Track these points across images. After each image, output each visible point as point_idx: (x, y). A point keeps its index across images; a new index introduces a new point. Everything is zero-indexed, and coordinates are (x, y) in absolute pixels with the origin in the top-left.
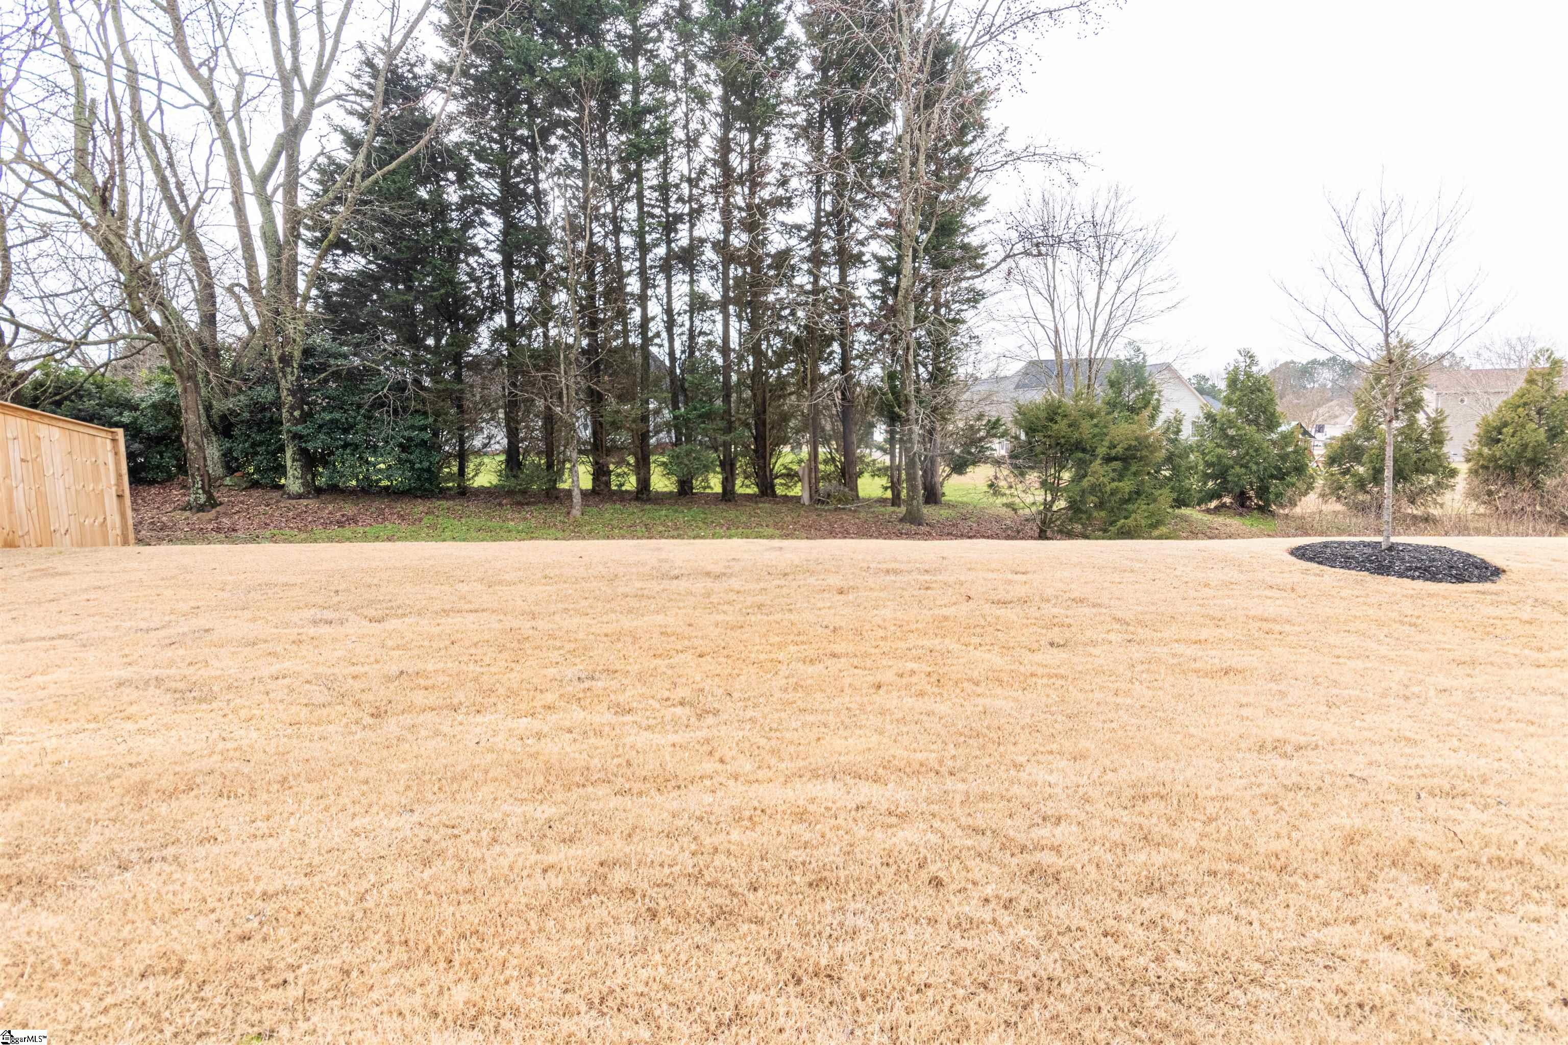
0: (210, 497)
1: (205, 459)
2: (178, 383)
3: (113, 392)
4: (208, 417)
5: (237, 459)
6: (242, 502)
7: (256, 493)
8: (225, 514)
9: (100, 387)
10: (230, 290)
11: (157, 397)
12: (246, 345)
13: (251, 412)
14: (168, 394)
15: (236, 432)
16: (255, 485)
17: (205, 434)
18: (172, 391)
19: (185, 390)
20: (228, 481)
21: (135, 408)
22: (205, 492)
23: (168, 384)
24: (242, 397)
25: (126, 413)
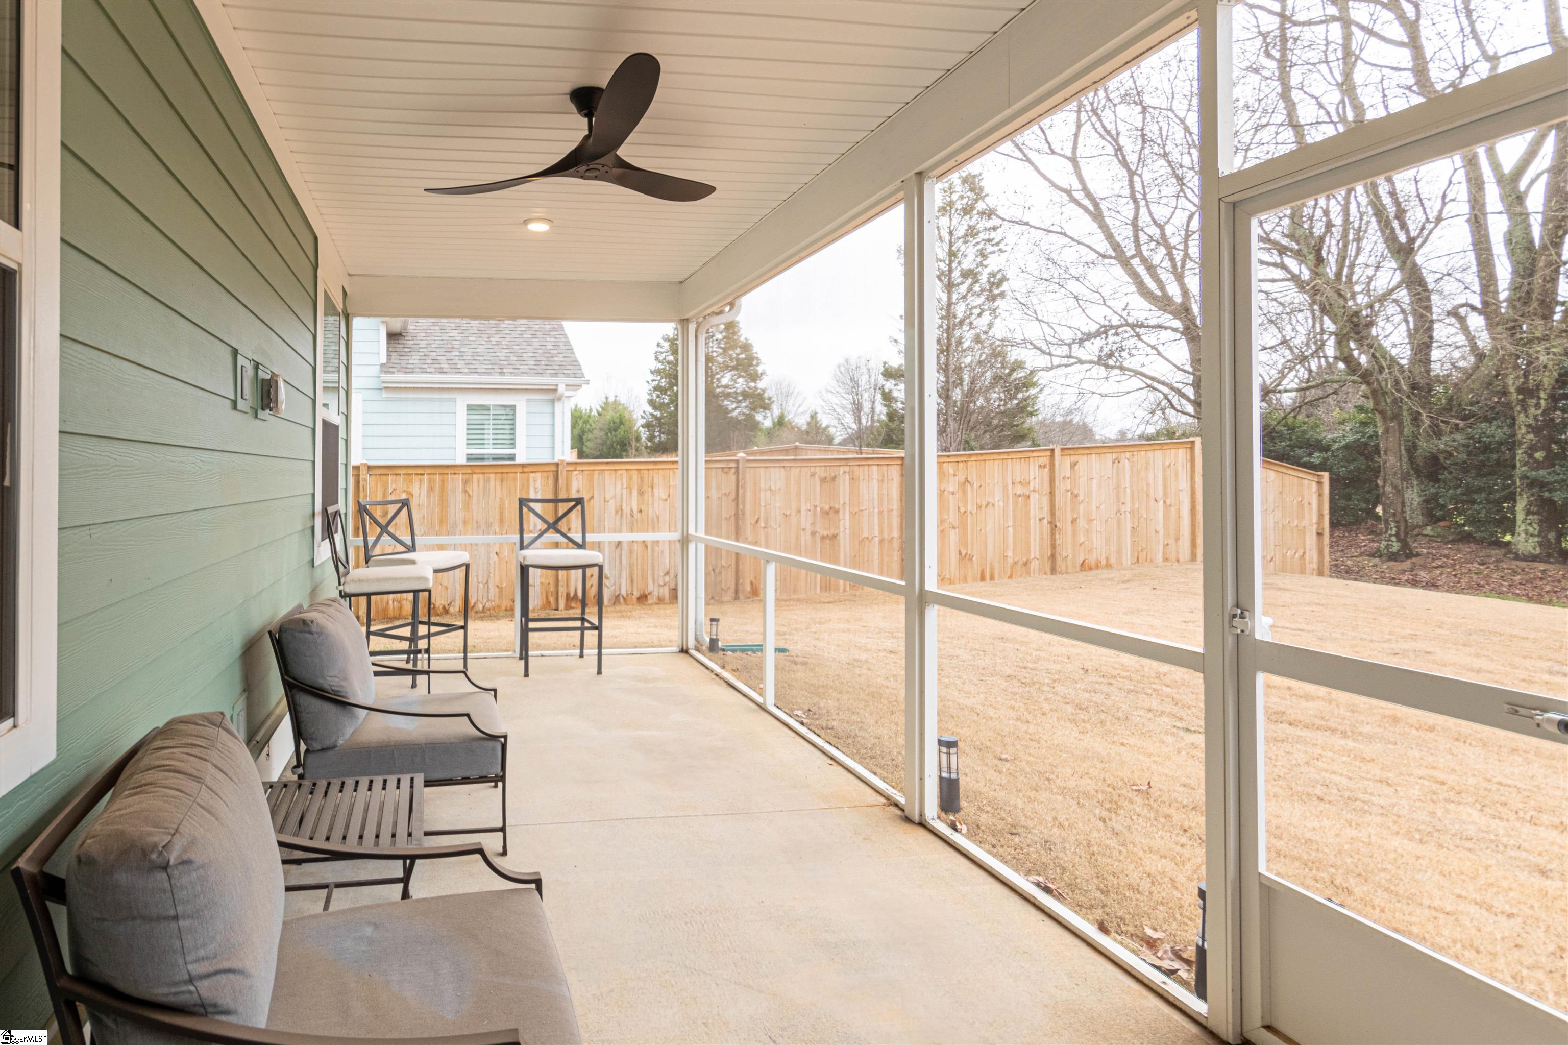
0: (1405, 545)
1: (1403, 504)
2: (1379, 423)
3: (1304, 432)
4: (1411, 458)
5: (1443, 507)
6: (1447, 556)
7: (1466, 548)
8: (1424, 567)
9: (1291, 429)
10: (1454, 313)
11: (1350, 438)
12: (1468, 374)
13: (1469, 454)
14: (1364, 434)
15: (1445, 476)
16: (1466, 538)
17: (1405, 477)
18: (1370, 430)
19: (1387, 431)
20: (1428, 530)
21: (1326, 449)
22: (1399, 540)
23: (1364, 424)
24: (1458, 437)
25: (1316, 454)
